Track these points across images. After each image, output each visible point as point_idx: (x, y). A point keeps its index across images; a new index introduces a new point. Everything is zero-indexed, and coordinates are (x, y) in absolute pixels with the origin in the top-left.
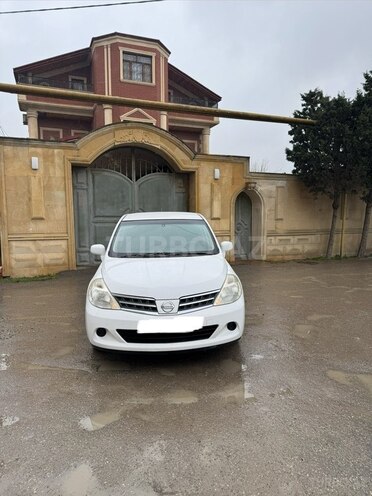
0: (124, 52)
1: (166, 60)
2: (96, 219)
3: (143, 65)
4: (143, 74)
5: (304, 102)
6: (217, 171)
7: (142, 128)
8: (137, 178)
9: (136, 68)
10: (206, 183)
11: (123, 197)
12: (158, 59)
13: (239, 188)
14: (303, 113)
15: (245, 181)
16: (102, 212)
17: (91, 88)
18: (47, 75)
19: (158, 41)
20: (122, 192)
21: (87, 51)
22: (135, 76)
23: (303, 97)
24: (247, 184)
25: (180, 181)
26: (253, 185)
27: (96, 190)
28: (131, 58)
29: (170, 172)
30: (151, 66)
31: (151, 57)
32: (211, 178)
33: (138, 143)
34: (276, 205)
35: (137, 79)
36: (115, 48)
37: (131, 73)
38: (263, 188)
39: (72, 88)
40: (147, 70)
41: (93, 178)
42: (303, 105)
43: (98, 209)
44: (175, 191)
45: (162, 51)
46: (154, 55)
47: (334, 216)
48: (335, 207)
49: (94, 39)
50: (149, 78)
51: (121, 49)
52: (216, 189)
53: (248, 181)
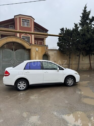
0: (22, 19)
1: (33, 21)
2: (3, 62)
3: (27, 22)
4: (27, 24)
5: (61, 31)
6: (37, 49)
7: (15, 38)
8: (15, 51)
9: (25, 23)
10: (34, 52)
11: (11, 56)
12: (31, 21)
13: (44, 53)
14: (61, 33)
15: (45, 51)
16: (5, 60)
17: (14, 28)
18: (3, 25)
19: (31, 17)
20: (10, 54)
21: (13, 19)
22: (25, 25)
23: (60, 29)
24: (46, 52)
25: (28, 51)
26: (47, 52)
27: (3, 54)
28: (24, 21)
29: (25, 49)
30: (29, 22)
31: (29, 20)
32: (35, 50)
33: (14, 41)
34: (54, 58)
35: (26, 26)
36: (20, 18)
37: (24, 24)
38: (50, 53)
39: (10, 28)
40: (28, 24)
41: (2, 51)
42: (61, 32)
43: (3, 59)
44: (26, 54)
45: (32, 19)
46: (30, 20)
47: (70, 60)
48: (70, 58)
49: (15, 16)
50: (29, 26)
51: (21, 18)
52: (37, 54)
53: (46, 51)
